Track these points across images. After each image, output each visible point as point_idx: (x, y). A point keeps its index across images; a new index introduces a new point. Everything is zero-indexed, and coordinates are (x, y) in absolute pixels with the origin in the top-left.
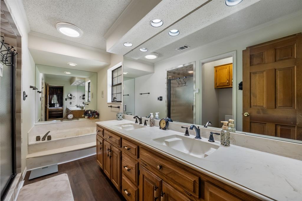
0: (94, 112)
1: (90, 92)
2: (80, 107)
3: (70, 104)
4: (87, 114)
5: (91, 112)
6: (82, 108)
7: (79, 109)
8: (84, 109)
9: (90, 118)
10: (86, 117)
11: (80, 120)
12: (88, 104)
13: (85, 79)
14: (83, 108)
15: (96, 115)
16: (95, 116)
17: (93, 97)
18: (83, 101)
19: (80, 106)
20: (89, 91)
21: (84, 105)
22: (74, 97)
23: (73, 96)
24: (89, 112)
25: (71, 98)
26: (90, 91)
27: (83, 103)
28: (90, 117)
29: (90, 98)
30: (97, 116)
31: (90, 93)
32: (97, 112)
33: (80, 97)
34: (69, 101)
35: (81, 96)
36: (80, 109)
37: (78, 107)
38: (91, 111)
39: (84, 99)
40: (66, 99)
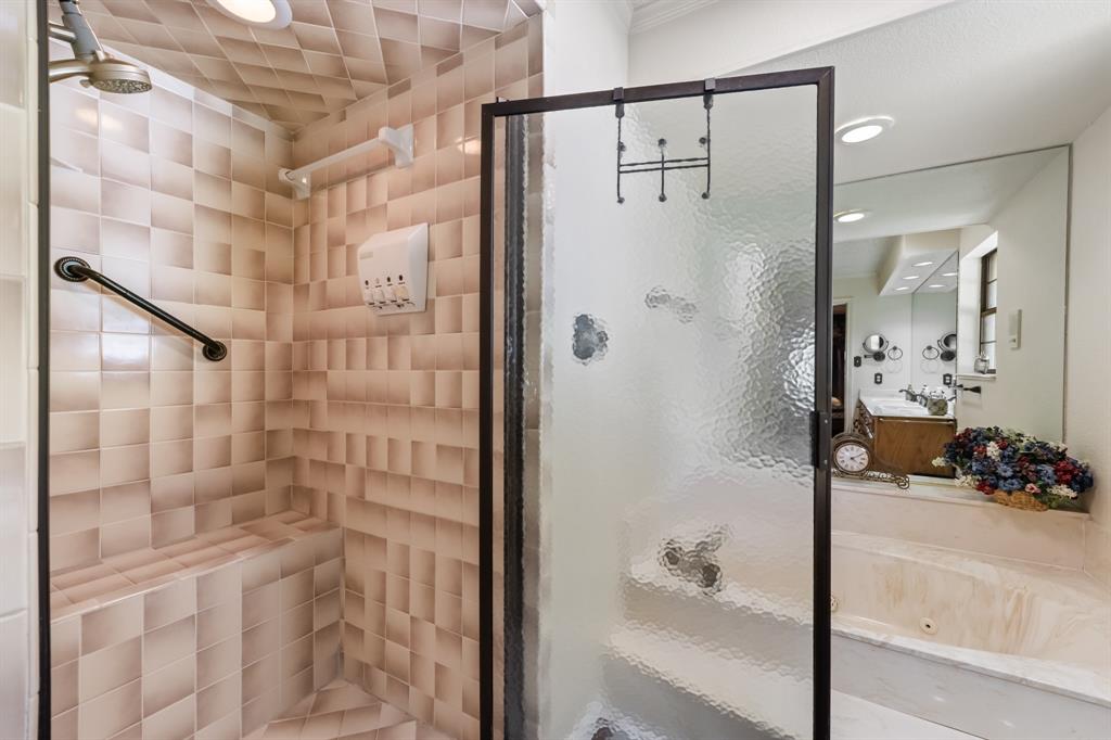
0: (1036, 450)
1: (994, 311)
2: (927, 401)
3: (876, 382)
4: (969, 456)
5: (1003, 448)
6: (935, 409)
7: (920, 411)
8: (950, 414)
9: (1000, 494)
10: (964, 481)
11: (919, 486)
12: (977, 390)
13: (956, 233)
14: (939, 405)
15: (1059, 482)
16: (1044, 487)
17: (1018, 342)
18: (946, 367)
19: (927, 392)
20: (985, 310)
21: (948, 393)
22: (895, 348)
23: (890, 347)
24: (993, 449)
25: (879, 356)
26: (993, 302)
27: (947, 380)
28: (995, 487)
29: (991, 349)
30: (1065, 491)
31: (991, 319)
32: (1068, 454)
33: (929, 348)
34: (870, 368)
35: (935, 345)
36: (923, 412)
37: (913, 398)
38: (1005, 443)
39: (949, 356)
40: (858, 362)
